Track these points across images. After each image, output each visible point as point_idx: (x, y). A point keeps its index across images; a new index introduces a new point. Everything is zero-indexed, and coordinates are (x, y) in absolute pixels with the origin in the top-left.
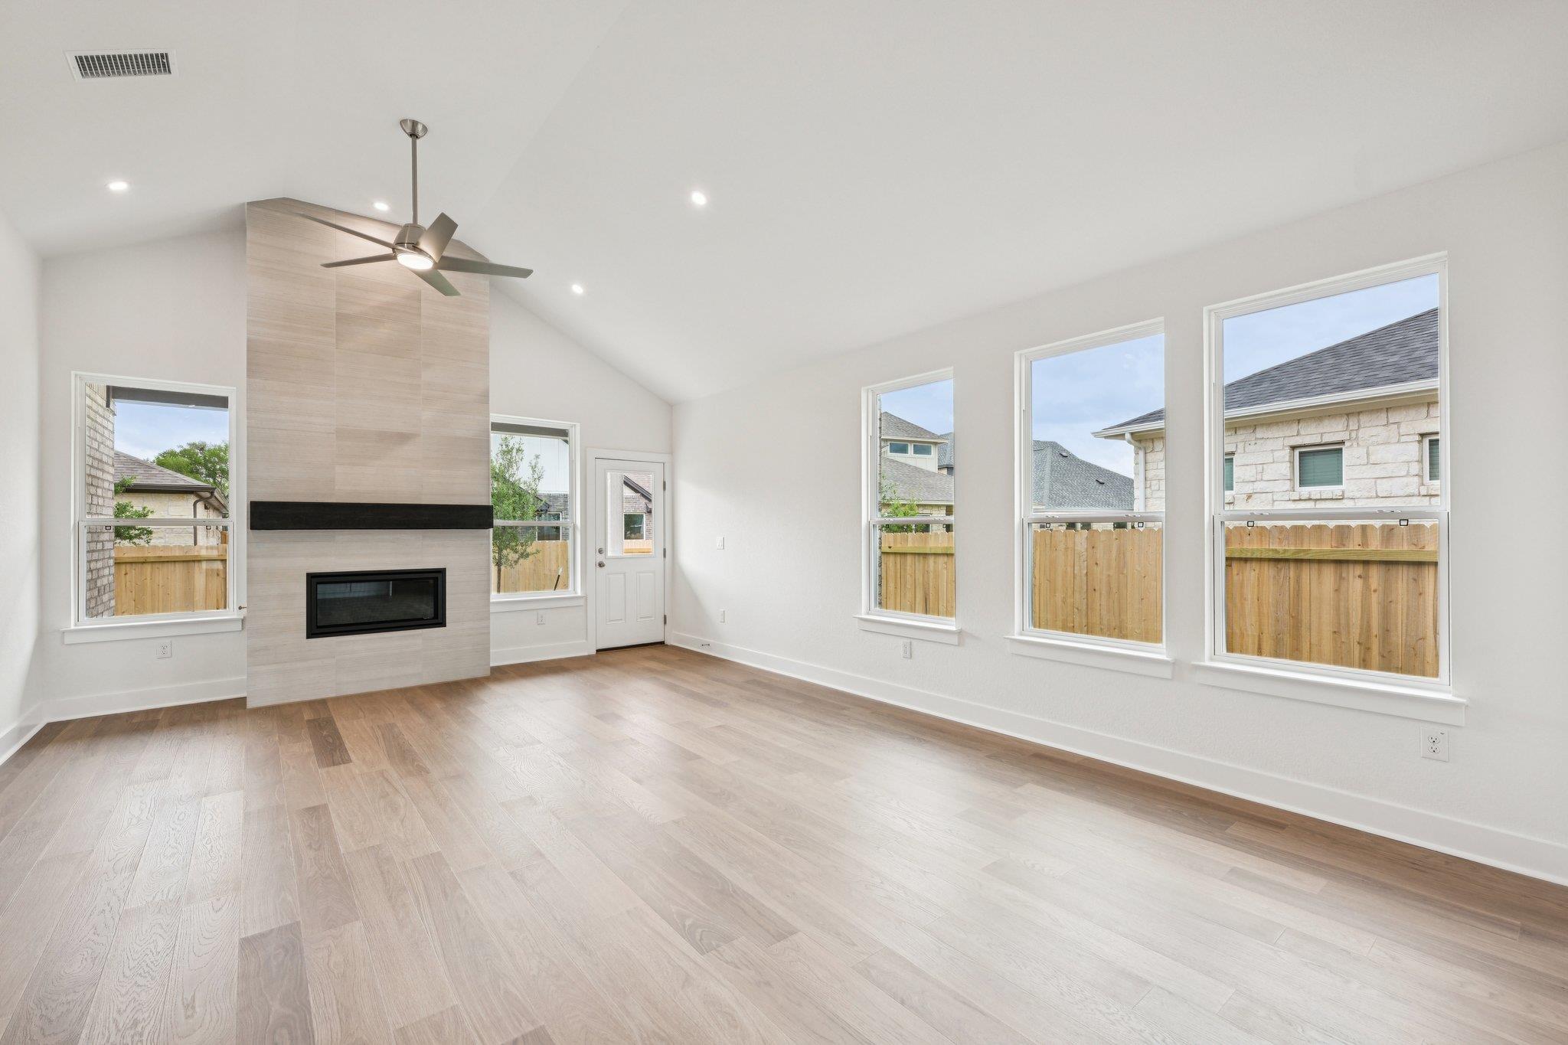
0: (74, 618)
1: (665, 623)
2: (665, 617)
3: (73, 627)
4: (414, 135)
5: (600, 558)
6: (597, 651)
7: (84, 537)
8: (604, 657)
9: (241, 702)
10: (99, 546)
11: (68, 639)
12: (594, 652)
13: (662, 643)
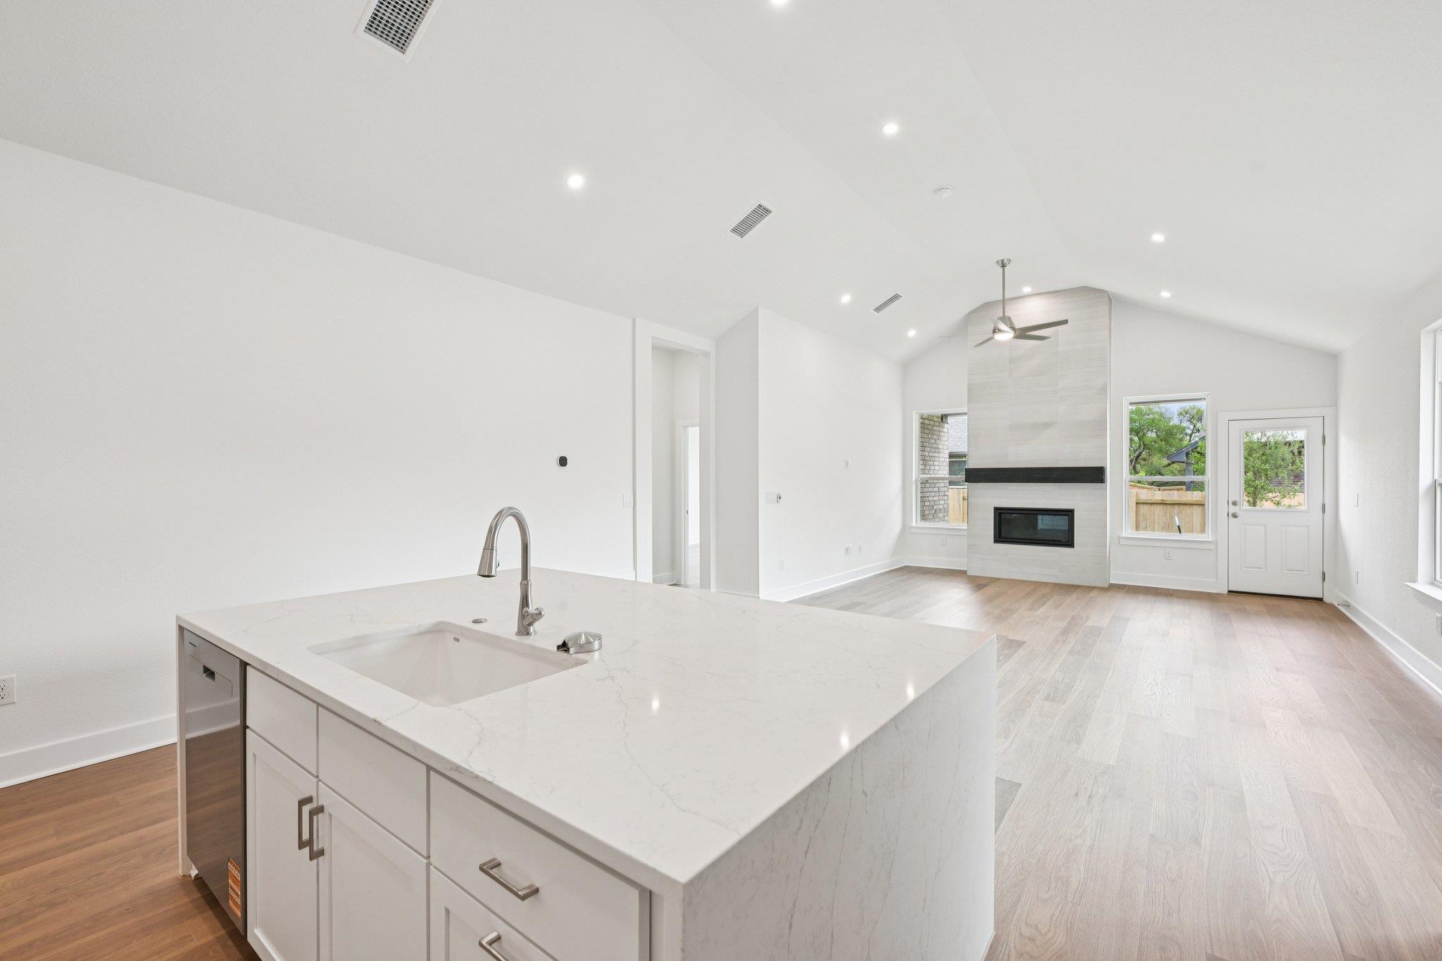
0: (915, 521)
1: (1324, 579)
2: (1324, 574)
3: (914, 525)
4: (1003, 266)
5: (1233, 509)
6: (1229, 591)
7: (919, 486)
8: (1233, 598)
9: (965, 572)
10: (936, 489)
11: (913, 530)
12: (1225, 592)
13: (1320, 600)
